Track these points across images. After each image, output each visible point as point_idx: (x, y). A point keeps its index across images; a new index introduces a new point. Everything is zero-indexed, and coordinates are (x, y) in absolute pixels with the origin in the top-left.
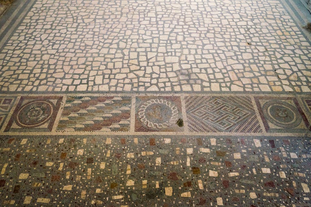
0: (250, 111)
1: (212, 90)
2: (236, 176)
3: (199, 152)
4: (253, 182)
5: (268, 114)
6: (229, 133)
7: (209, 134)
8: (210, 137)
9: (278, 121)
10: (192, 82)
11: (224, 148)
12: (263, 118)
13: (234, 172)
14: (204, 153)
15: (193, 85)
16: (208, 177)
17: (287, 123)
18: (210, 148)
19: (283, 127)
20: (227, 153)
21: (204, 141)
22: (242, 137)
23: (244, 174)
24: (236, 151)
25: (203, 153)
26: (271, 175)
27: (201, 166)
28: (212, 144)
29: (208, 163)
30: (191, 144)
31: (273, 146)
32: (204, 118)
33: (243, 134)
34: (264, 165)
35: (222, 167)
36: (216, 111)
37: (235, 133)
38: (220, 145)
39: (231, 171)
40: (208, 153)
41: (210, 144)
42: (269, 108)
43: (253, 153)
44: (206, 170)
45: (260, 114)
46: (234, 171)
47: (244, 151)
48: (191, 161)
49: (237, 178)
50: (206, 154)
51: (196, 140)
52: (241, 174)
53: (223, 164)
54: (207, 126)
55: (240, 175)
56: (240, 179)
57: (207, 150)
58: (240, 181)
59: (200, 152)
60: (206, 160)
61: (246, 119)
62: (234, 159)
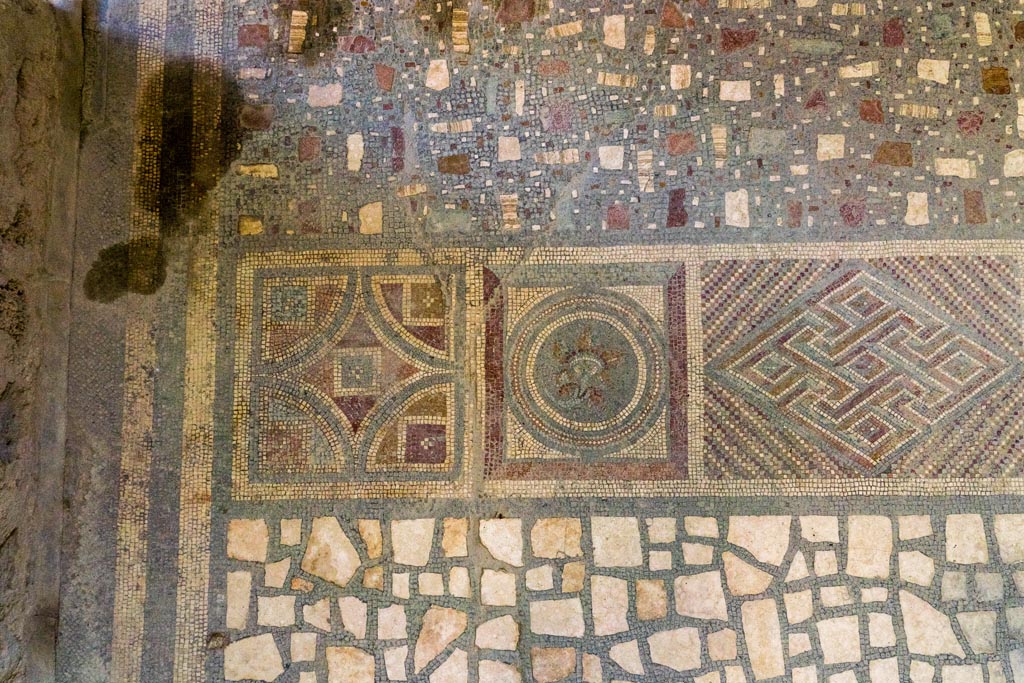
0: (726, 384)
1: (886, 521)
2: (851, 63)
3: (980, 157)
4: (795, 45)
5: (649, 368)
6: (846, 258)
7: (931, 248)
8: (930, 232)
9: (619, 325)
10: (991, 587)
11: (878, 180)
12: (676, 343)
13: (855, 80)
14: (959, 157)
15: (982, 557)
16: (955, 55)
17: (583, 315)
18: (933, 178)
19: (604, 294)
20: (868, 156)
21: (955, 209)
22: (792, 237)
23: (821, 75)
24: (833, 168)
25: (965, 156)
26: (723, 73)
27: (976, 101)
28: (924, 195)
29: (949, 113)
30: (1010, 194)
31: (678, 197)
32: (946, 337)
33: (787, 251)
34: (737, 114)
35: (899, 96)
36: (882, 381)
37: (818, 255)
38: (893, 194)
39: (867, 83)
40: (944, 155)
41: (932, 200)
42: (634, 403)
43: (764, 162)
44: (957, 86)
45: (683, 366)
46: (857, 84)
47: (800, 170)
48: (1014, 122)
49: (850, 57)
50: (952, 153)
51: (988, 216)
52: (830, 75)
53: (891, 110)
54: (936, 288)
55: (835, 71)
56: (840, 54)
57: (948, 167)
58: (839, 48)
59: (974, 158)
60: (954, 125)
61: (758, 332)
62: (846, 132)
